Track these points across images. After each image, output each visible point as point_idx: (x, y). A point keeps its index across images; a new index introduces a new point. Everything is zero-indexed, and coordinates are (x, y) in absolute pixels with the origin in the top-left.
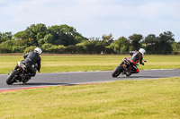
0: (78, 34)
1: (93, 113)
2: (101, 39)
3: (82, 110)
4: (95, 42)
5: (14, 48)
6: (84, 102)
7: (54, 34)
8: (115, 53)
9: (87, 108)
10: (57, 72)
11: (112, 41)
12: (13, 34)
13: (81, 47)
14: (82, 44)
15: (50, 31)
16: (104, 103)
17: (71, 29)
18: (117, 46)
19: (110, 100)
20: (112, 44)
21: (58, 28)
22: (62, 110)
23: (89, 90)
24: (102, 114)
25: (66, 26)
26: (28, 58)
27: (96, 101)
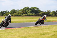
0: (39, 10)
1: (44, 35)
2: (47, 12)
3: (41, 34)
4: (45, 13)
6: (41, 32)
7: (32, 10)
8: (51, 16)
9: (42, 34)
10: (33, 22)
11: (50, 12)
12: (19, 10)
13: (40, 14)
14: (41, 13)
15: (30, 9)
16: (48, 32)
17: (37, 8)
18: (52, 14)
19: (50, 31)
20: (50, 13)
21: (33, 8)
22: (34, 34)
23: (43, 28)
24: (47, 36)
25: (35, 7)
26: (6, 18)
27: (45, 32)
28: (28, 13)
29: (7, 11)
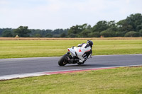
28: (140, 28)
29: (86, 25)
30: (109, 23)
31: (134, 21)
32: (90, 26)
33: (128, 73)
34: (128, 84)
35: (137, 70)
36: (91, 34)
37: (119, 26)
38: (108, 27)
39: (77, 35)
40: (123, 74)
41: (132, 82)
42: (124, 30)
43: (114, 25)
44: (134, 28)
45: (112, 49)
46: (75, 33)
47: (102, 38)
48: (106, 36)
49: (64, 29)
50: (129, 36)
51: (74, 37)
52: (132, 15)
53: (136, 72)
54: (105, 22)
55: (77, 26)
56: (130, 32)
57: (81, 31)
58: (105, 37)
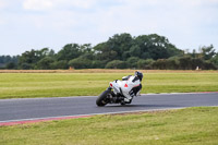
5: (94, 62)
7: (142, 45)
11: (213, 54)
12: (92, 46)
13: (173, 62)
15: (137, 42)
17: (163, 39)
28: (128, 56)
29: (46, 49)
30: (82, 47)
31: (119, 44)
32: (52, 51)
33: (109, 124)
34: (108, 141)
35: (123, 119)
36: (55, 63)
37: (97, 52)
38: (81, 53)
39: (32, 65)
40: (102, 125)
41: (114, 137)
42: (104, 58)
43: (89, 50)
44: (119, 56)
45: (86, 87)
46: (30, 62)
47: (71, 70)
48: (78, 67)
49: (11, 56)
50: (112, 68)
51: (27, 68)
52: (116, 36)
53: (122, 123)
54: (75, 45)
55: (33, 52)
56: (114, 62)
57: (38, 58)
58: (76, 68)
